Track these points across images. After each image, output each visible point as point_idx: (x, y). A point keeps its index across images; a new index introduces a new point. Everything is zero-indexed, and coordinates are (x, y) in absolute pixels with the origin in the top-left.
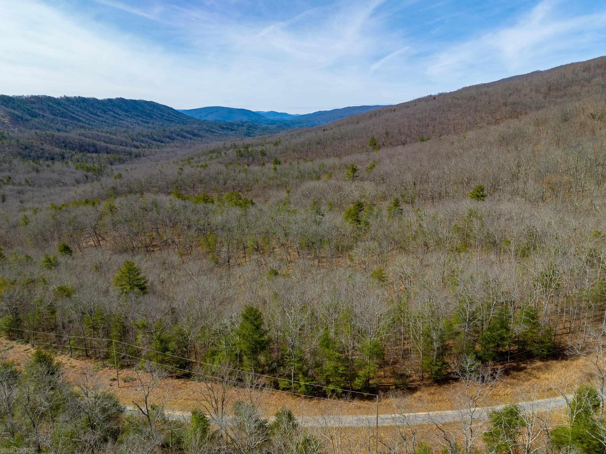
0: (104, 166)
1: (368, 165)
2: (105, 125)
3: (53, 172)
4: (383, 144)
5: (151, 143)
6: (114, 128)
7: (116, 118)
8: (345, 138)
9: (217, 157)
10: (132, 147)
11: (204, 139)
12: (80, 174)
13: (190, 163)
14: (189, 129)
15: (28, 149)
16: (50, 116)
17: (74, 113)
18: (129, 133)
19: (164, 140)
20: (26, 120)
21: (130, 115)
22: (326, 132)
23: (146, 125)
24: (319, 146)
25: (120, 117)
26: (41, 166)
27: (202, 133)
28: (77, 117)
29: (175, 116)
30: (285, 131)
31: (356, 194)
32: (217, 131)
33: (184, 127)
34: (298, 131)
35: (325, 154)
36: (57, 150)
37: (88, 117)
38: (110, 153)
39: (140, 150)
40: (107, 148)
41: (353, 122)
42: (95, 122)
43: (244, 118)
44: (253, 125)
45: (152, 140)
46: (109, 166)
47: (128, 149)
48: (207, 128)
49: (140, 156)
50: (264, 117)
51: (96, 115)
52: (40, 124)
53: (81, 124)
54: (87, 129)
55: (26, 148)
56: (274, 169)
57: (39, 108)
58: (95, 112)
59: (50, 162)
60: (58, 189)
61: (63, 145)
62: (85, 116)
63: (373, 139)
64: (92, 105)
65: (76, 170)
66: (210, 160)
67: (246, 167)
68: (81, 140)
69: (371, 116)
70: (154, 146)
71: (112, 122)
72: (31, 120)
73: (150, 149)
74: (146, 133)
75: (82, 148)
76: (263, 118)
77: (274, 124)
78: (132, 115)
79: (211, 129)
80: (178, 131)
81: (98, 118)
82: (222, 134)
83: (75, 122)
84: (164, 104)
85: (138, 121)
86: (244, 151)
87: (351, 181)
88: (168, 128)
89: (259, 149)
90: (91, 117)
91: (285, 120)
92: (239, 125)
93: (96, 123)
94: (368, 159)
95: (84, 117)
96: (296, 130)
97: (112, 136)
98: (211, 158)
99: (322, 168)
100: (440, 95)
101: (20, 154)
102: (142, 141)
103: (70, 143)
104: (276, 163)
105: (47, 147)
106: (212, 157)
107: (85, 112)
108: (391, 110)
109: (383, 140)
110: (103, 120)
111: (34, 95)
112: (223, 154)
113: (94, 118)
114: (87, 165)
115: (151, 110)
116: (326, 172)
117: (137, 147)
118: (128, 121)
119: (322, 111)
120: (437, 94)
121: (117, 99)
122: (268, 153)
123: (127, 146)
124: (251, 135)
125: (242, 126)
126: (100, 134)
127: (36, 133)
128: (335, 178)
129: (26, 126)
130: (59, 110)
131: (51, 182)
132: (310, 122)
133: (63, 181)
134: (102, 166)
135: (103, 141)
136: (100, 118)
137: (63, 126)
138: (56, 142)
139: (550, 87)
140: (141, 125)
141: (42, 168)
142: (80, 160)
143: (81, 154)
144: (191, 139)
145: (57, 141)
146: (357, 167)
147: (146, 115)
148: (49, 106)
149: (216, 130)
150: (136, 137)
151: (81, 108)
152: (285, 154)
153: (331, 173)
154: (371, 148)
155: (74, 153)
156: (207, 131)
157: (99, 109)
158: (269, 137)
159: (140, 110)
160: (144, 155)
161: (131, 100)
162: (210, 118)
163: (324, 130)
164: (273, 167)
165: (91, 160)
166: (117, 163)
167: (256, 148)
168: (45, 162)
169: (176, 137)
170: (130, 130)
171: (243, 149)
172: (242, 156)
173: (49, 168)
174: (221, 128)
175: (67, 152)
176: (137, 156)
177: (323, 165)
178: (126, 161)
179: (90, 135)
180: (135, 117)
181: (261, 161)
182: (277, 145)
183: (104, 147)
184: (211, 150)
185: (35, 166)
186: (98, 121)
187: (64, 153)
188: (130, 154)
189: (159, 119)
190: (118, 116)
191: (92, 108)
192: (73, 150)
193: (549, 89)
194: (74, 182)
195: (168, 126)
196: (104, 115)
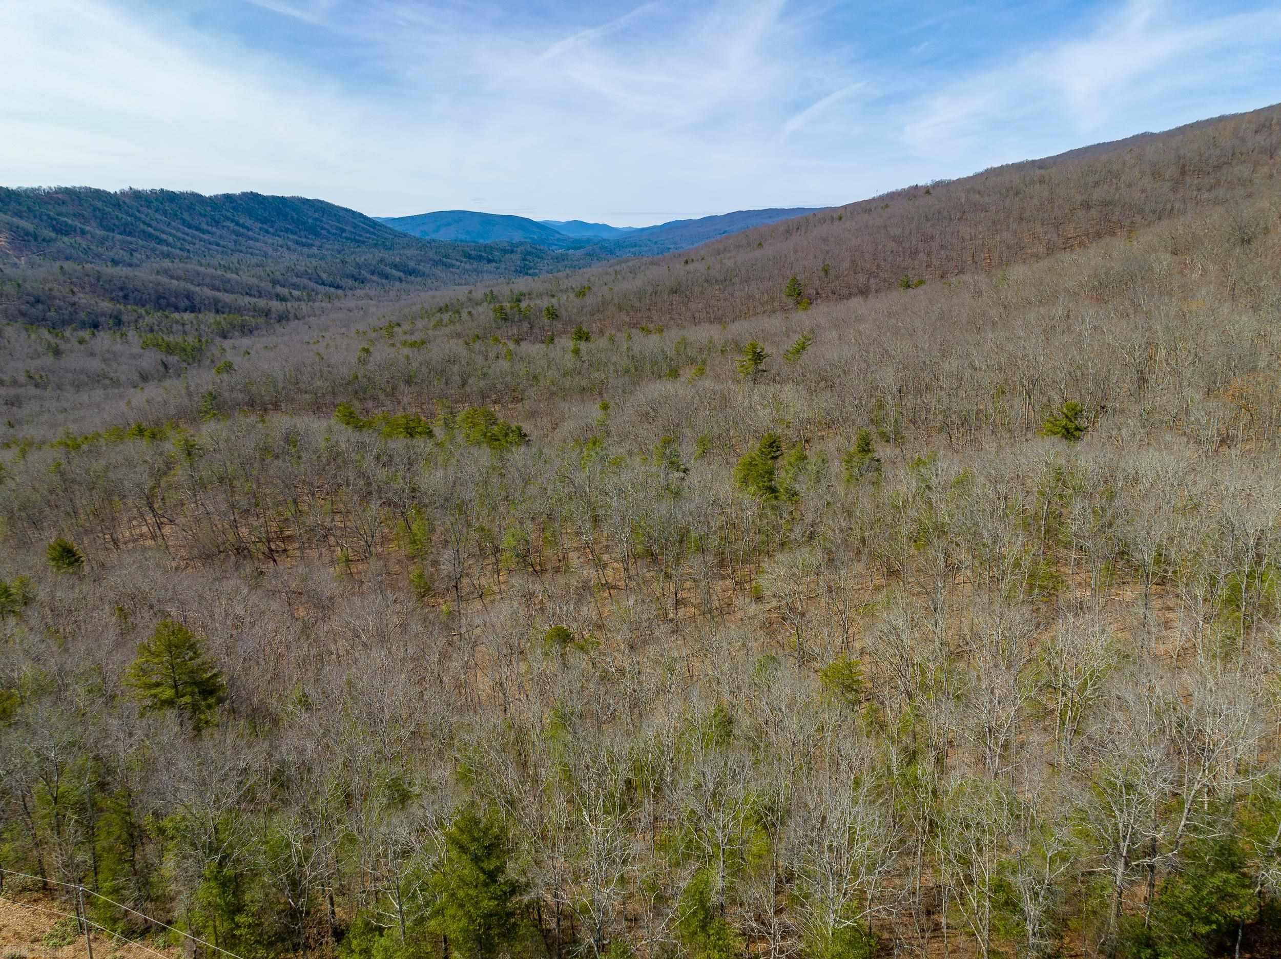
0: (207, 342)
1: (790, 344)
2: (217, 251)
3: (92, 354)
4: (818, 294)
5: (313, 290)
6: (234, 258)
7: (241, 235)
8: (733, 280)
9: (452, 322)
10: (271, 299)
11: (430, 281)
12: (150, 360)
13: (391, 335)
14: (398, 260)
15: (43, 303)
16: (98, 232)
17: (149, 225)
18: (267, 269)
19: (342, 283)
20: (44, 240)
21: (271, 230)
22: (691, 267)
23: (305, 250)
24: (676, 298)
25: (250, 233)
26: (67, 341)
27: (426, 268)
28: (158, 233)
29: (368, 232)
30: (604, 262)
31: (764, 416)
32: (458, 263)
33: (385, 254)
34: (630, 264)
35: (689, 314)
36: (106, 305)
37: (179, 234)
38: (223, 313)
39: (289, 305)
40: (216, 301)
41: (749, 244)
42: (194, 244)
43: (518, 236)
44: (534, 251)
45: (317, 283)
46: (218, 340)
47: (262, 303)
48: (437, 258)
49: (288, 319)
50: (558, 233)
51: (198, 229)
52: (74, 248)
53: (165, 248)
54: (177, 261)
55: (38, 301)
56: (573, 351)
57: (74, 215)
58: (195, 223)
59: (86, 334)
60: (98, 394)
61: (121, 294)
62: (174, 232)
63: (795, 282)
64: (190, 208)
65: (142, 351)
66: (435, 327)
67: (512, 346)
68: (159, 284)
69: (788, 232)
70: (320, 296)
71: (231, 245)
72: (55, 240)
73: (311, 303)
74: (303, 269)
75: (163, 302)
76: (558, 236)
77: (580, 248)
78: (276, 230)
79: (444, 260)
80: (374, 263)
81: (201, 235)
82: (466, 270)
83: (153, 244)
84: (345, 206)
85: (289, 243)
86: (511, 308)
87: (751, 384)
88: (353, 256)
89: (544, 303)
90: (187, 234)
91: (604, 240)
92: (505, 251)
93: (197, 246)
94: (788, 330)
95: (171, 234)
96: (627, 261)
97: (229, 275)
98: (440, 324)
99: (682, 349)
100: (938, 185)
101: (23, 314)
102: (295, 286)
103: (136, 290)
104: (580, 338)
105: (84, 299)
106: (441, 320)
107: (173, 224)
108: (832, 219)
109: (817, 283)
110: (212, 239)
111: (63, 186)
112: (464, 315)
113: (193, 237)
114: (171, 339)
115: (316, 219)
116: (693, 361)
117: (282, 299)
118: (266, 243)
119: (682, 219)
120: (929, 183)
121: (244, 195)
122: (563, 312)
123: (260, 296)
124: (530, 272)
125: (512, 252)
126: (202, 269)
127: (62, 268)
128: (712, 374)
129: (45, 254)
130: (117, 216)
131: (83, 377)
132: (656, 243)
133: (112, 375)
134: (203, 340)
135: (208, 286)
136: (206, 237)
137: (125, 254)
138: (104, 289)
139: (1184, 166)
140: (295, 251)
141: (68, 346)
142: (156, 328)
143: (159, 314)
144: (400, 280)
145: (107, 286)
146: (763, 349)
147: (305, 230)
148: (96, 209)
149: (454, 262)
150: (280, 277)
151: (165, 214)
152: (601, 316)
153: (704, 362)
154: (790, 301)
155: (143, 312)
156: (436, 263)
157: (205, 216)
158: (567, 276)
159: (292, 218)
160: (296, 317)
161: (273, 197)
162: (445, 235)
163: (687, 262)
164: (572, 348)
165: (180, 328)
166: (237, 334)
167: (538, 302)
168: (75, 333)
169: (368, 276)
170: (270, 260)
171: (508, 305)
172: (506, 320)
173: (82, 347)
174: (465, 257)
175: (128, 312)
176: (283, 318)
177: (684, 342)
178: (257, 329)
179: (180, 273)
180: (282, 234)
181: (548, 331)
182: (584, 295)
183: (208, 298)
184: (442, 305)
185: (53, 340)
186: (202, 243)
187: (120, 312)
188: (267, 313)
189: (333, 238)
190: (245, 231)
191: (191, 215)
192: (143, 306)
193: (1183, 173)
194: (136, 377)
195: (353, 253)
196: (214, 229)
